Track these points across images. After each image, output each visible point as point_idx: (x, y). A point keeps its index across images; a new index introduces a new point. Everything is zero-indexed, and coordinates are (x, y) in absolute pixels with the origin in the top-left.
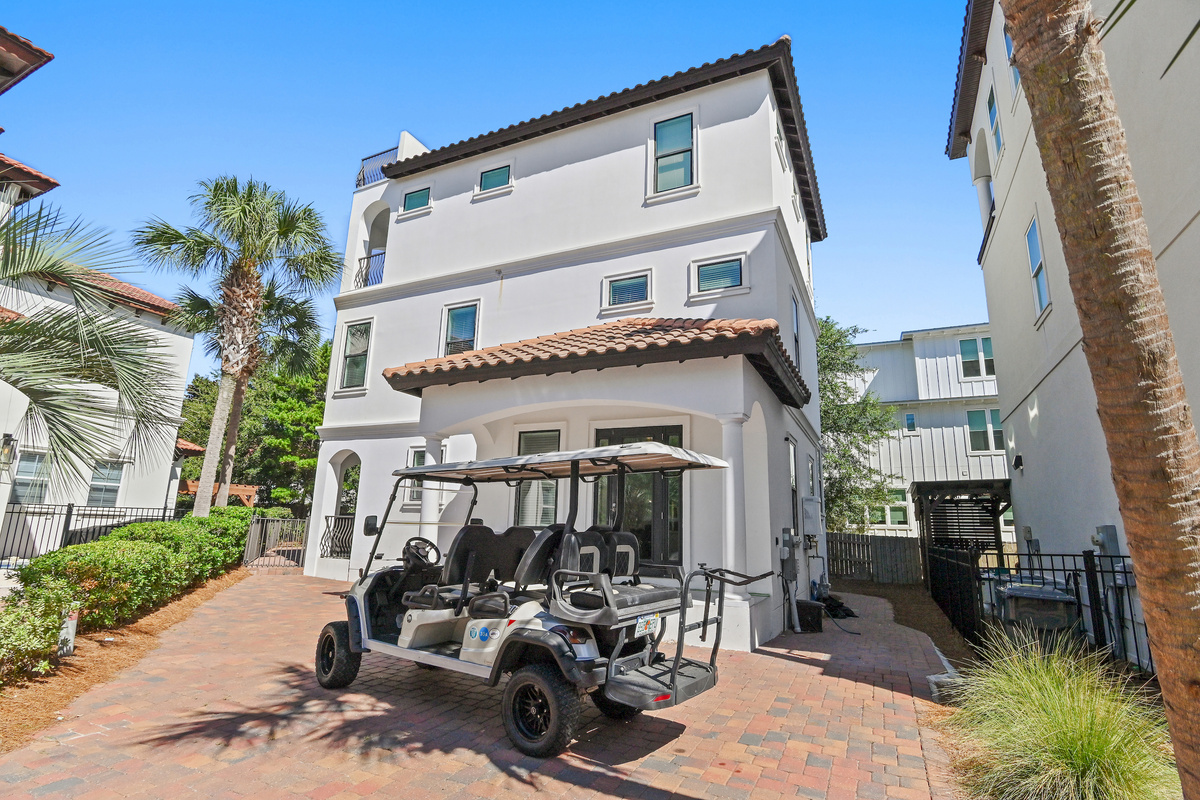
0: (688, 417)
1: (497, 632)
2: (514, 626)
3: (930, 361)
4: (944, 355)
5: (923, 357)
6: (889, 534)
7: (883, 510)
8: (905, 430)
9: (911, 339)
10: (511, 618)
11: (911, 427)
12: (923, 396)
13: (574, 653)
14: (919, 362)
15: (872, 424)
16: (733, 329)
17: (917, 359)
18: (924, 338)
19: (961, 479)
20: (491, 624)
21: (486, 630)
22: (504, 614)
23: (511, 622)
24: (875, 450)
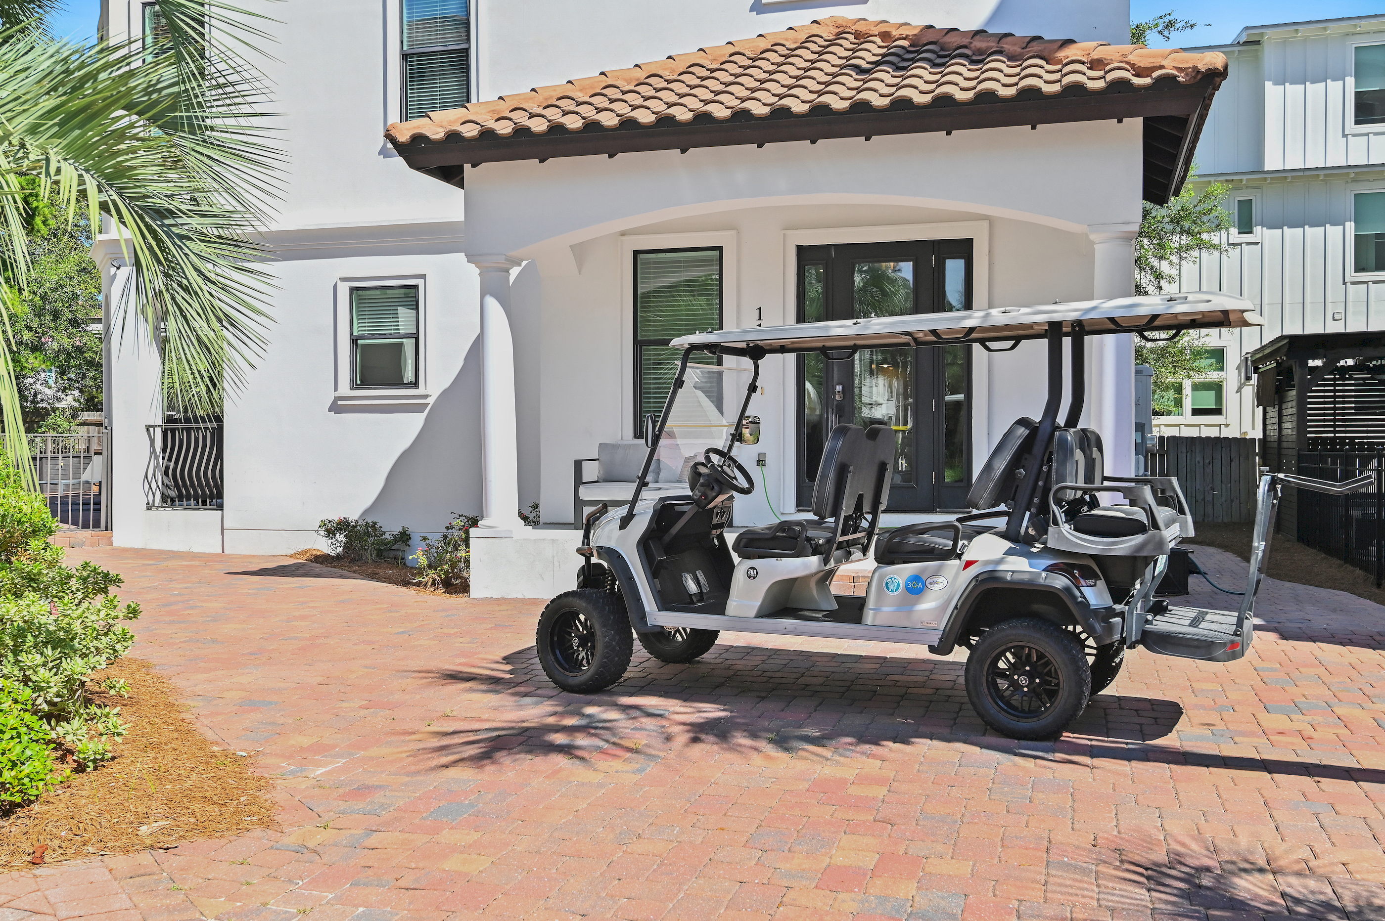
0: (986, 224)
1: (941, 579)
2: (973, 571)
3: (1294, 90)
4: (1321, 78)
5: (1281, 81)
6: (1187, 433)
7: (1179, 389)
8: (1234, 231)
9: (1257, 43)
10: (965, 558)
11: (1246, 227)
12: (1272, 162)
13: (1084, 597)
14: (1271, 90)
15: (1176, 221)
16: (1133, 66)
17: (1268, 85)
18: (1285, 42)
19: (1329, 330)
20: (924, 570)
21: (916, 578)
22: (952, 554)
23: (969, 564)
24: (1174, 272)
